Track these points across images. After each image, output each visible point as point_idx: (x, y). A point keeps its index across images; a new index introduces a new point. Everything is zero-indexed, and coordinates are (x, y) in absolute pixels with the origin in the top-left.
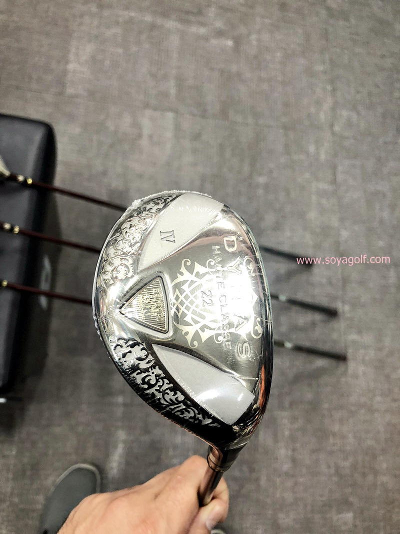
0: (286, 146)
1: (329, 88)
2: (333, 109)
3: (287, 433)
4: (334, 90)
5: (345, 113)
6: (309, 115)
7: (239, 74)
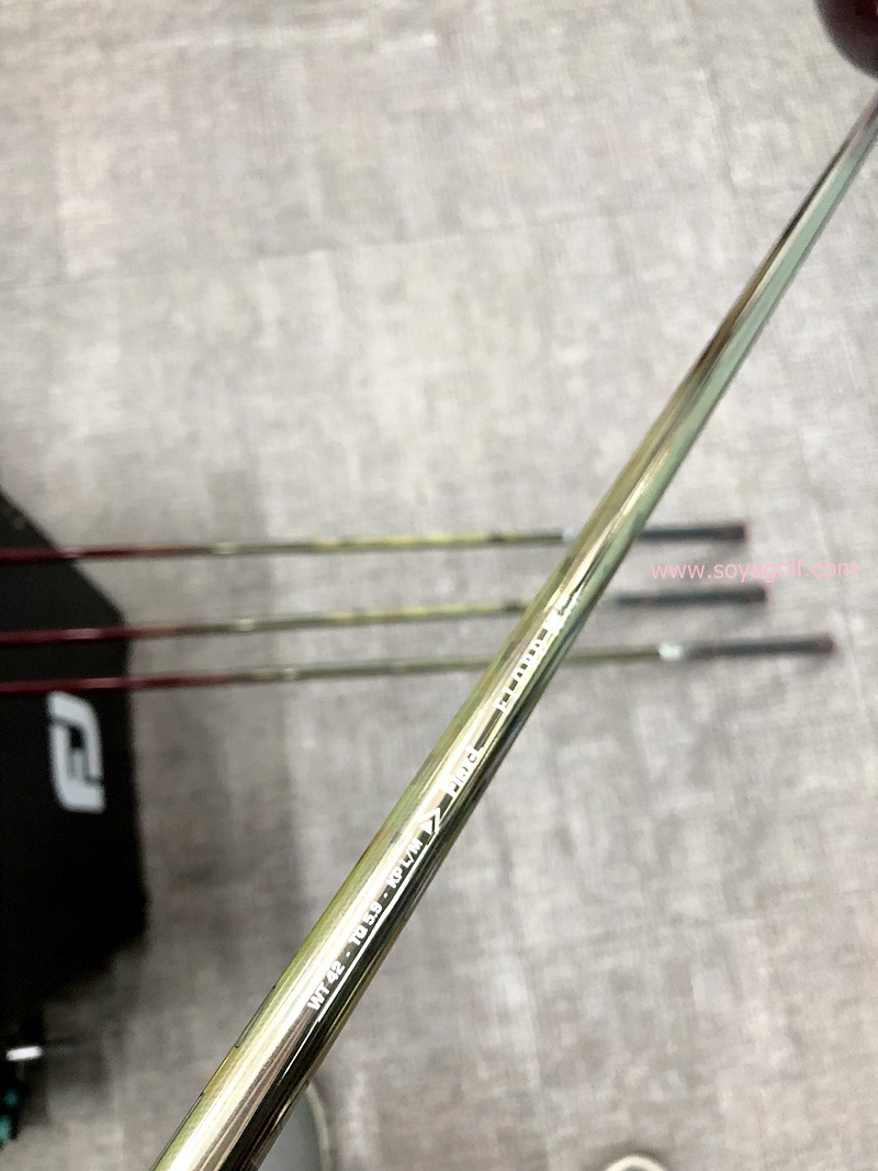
0: (620, 254)
1: (701, 75)
2: (724, 127)
3: (763, 972)
4: (714, 79)
5: (755, 129)
6: (662, 162)
7: (466, 111)
